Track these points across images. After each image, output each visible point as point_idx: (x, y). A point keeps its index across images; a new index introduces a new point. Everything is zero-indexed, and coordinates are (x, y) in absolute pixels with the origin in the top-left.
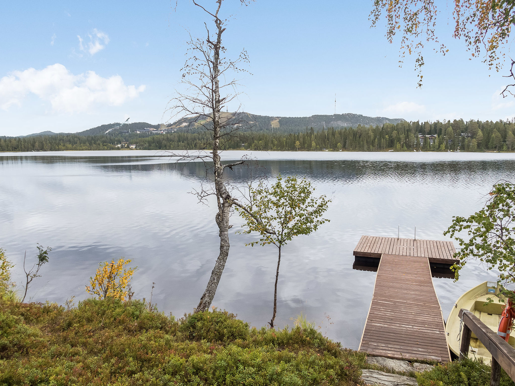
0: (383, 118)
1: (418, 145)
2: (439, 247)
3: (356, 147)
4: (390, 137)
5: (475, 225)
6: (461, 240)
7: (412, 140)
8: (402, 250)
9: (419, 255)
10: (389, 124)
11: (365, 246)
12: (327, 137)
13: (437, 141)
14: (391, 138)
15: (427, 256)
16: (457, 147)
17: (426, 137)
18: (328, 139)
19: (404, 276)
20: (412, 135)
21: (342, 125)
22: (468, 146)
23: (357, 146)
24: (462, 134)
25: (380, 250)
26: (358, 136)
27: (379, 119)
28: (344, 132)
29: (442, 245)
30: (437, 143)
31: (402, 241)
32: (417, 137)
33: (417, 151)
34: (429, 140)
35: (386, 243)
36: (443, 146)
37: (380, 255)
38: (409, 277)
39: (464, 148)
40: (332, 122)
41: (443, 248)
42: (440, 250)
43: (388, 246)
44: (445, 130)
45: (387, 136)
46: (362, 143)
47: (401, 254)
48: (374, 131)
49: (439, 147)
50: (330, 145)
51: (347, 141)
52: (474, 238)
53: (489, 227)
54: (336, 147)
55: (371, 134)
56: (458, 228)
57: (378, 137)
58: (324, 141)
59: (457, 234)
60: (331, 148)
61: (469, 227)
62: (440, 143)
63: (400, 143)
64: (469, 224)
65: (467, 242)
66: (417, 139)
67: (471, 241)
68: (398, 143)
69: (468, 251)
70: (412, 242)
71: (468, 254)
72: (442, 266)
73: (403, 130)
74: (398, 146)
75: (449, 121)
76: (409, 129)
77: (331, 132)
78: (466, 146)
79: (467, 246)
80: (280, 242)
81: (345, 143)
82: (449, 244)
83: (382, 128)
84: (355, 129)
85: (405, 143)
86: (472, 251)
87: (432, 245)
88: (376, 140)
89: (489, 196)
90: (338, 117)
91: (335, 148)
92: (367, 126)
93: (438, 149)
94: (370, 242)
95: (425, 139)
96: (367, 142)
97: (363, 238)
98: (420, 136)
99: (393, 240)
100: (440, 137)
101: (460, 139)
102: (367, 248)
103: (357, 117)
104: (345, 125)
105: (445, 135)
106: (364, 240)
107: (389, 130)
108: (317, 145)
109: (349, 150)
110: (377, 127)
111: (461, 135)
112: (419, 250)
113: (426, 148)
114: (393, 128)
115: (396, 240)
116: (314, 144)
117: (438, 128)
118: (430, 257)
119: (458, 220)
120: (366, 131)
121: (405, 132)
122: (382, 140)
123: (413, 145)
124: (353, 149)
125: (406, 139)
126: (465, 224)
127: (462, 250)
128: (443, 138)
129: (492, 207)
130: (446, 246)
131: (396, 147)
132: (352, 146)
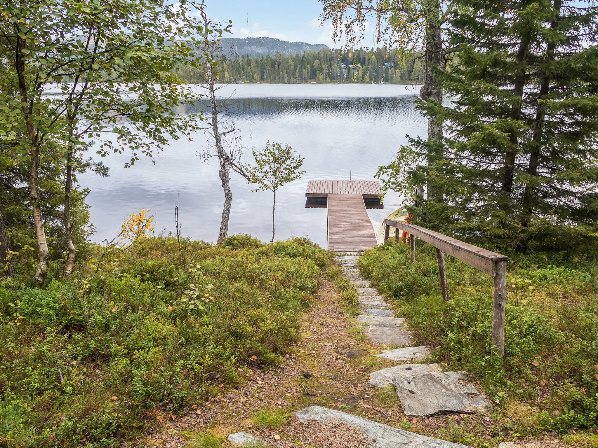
0: (302, 43)
1: (342, 75)
2: (369, 186)
3: (275, 79)
4: (312, 67)
5: (390, 171)
6: (383, 180)
7: (335, 71)
8: (342, 189)
9: (355, 193)
10: (310, 51)
11: (313, 188)
12: (241, 67)
13: (361, 71)
14: (313, 69)
15: (361, 193)
16: (381, 78)
17: (349, 66)
18: (243, 69)
19: (347, 209)
20: (335, 65)
21: (257, 51)
22: (392, 77)
23: (277, 77)
24: (386, 64)
25: (326, 191)
26: (276, 65)
27: (298, 45)
28: (261, 61)
29: (371, 184)
30: (361, 75)
31: (341, 182)
32: (340, 67)
33: (341, 83)
34: (352, 70)
35: (329, 185)
36: (367, 77)
37: (327, 195)
38: (350, 209)
39: (388, 80)
40: (245, 47)
41: (372, 186)
42: (370, 188)
43: (331, 188)
44: (369, 60)
45: (308, 66)
46: (281, 73)
47: (342, 193)
48: (295, 60)
49: (363, 78)
50: (246, 77)
51: (265, 71)
52: (390, 179)
53: (398, 172)
54: (253, 78)
55: (291, 63)
56: (382, 172)
57: (299, 66)
58: (239, 72)
59: (381, 177)
60: (247, 80)
61: (387, 171)
62: (364, 74)
63: (322, 74)
64: (388, 170)
65: (387, 181)
66: (340, 70)
67: (389, 180)
68: (321, 74)
69: (388, 186)
70: (349, 183)
71: (387, 188)
72: (372, 200)
73: (325, 59)
74: (321, 77)
75: (373, 49)
76: (332, 57)
77: (246, 60)
78: (389, 78)
79: (387, 183)
80: (274, 188)
81: (263, 73)
82: (376, 183)
83: (303, 57)
84: (273, 57)
85: (328, 73)
86: (389, 186)
87: (364, 184)
88: (297, 71)
89: (397, 155)
90: (251, 41)
91: (251, 80)
92: (286, 53)
93: (362, 81)
94: (316, 185)
95: (349, 69)
96: (287, 73)
97: (310, 182)
98: (343, 66)
99: (334, 182)
100: (364, 67)
101: (384, 69)
102: (315, 190)
103: (273, 42)
104: (260, 50)
105: (369, 65)
106: (311, 184)
107: (310, 58)
108: (230, 76)
109: (267, 83)
110: (298, 55)
111: (384, 65)
112: (355, 189)
113: (349, 80)
114: (315, 57)
115: (336, 182)
116: (227, 75)
117: (361, 57)
118: (364, 193)
119: (382, 168)
120: (285, 59)
121: (327, 61)
122: (304, 70)
123: (337, 77)
124: (272, 81)
125: (329, 70)
126: (385, 170)
127: (384, 186)
128: (367, 68)
129: (400, 159)
130: (374, 185)
131: (319, 79)
132: (270, 77)
